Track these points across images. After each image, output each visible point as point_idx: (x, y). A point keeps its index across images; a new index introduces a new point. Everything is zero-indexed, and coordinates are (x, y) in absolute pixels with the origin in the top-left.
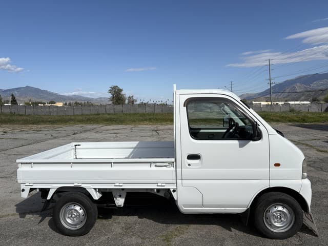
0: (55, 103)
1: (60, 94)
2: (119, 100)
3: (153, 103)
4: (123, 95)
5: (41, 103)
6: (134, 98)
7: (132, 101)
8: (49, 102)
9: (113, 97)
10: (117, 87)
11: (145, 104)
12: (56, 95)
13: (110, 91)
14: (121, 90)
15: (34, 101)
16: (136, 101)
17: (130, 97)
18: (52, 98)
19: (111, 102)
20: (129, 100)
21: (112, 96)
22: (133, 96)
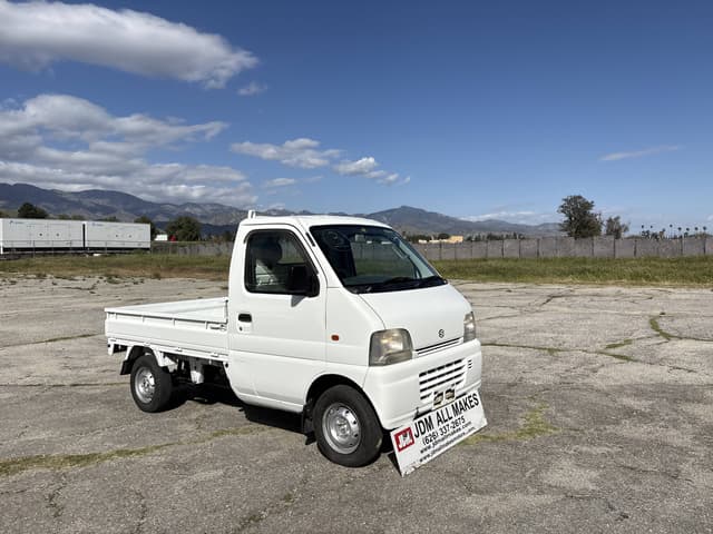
0: (448, 237)
1: (463, 219)
2: (585, 227)
3: (678, 234)
4: (593, 216)
5: (423, 238)
6: (622, 222)
7: (615, 230)
8: (437, 234)
9: (570, 223)
10: (580, 197)
11: (655, 236)
12: (454, 221)
13: (564, 209)
14: (589, 205)
15: (412, 235)
16: (626, 229)
17: (610, 221)
18: (444, 227)
19: (565, 234)
20: (609, 226)
21: (567, 219)
22: (617, 218)
